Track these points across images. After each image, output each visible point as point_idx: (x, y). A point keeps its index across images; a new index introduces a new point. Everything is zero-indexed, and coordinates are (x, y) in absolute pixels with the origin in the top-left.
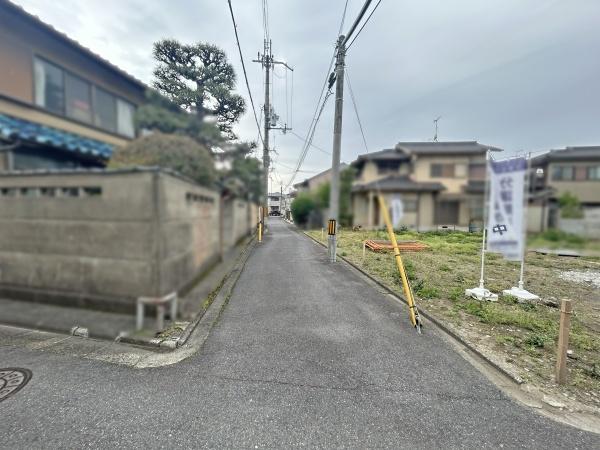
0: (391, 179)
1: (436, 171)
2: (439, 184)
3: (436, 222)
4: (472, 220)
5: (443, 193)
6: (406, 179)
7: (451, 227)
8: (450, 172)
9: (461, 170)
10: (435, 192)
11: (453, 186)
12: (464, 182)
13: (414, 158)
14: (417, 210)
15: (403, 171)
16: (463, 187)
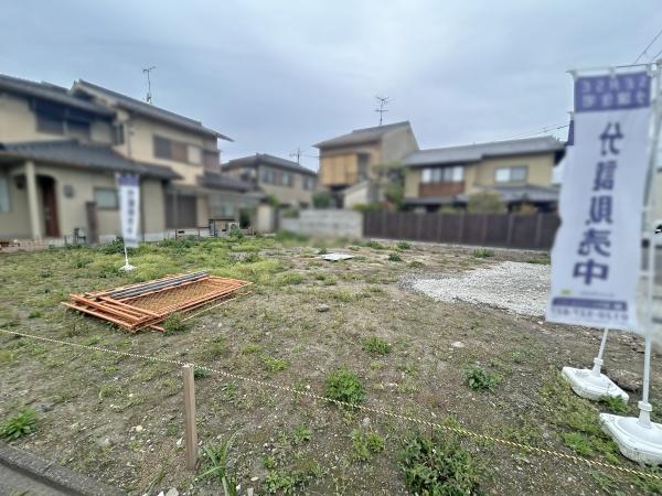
0: (74, 144)
1: (162, 148)
2: (168, 169)
3: (169, 225)
4: (211, 221)
5: (176, 182)
6: (107, 151)
7: (189, 232)
9: (194, 155)
10: (164, 180)
12: (200, 171)
13: (122, 117)
15: (99, 135)
16: (198, 178)
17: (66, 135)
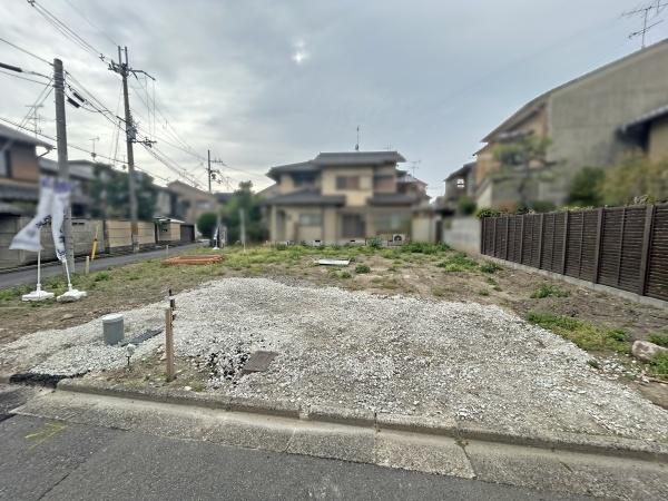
0: (306, 192)
1: (341, 183)
6: (318, 192)
7: (359, 241)
8: (354, 184)
9: (366, 182)
10: (339, 204)
11: (356, 199)
12: (369, 194)
14: (321, 224)
16: (368, 199)
17: (304, 186)
